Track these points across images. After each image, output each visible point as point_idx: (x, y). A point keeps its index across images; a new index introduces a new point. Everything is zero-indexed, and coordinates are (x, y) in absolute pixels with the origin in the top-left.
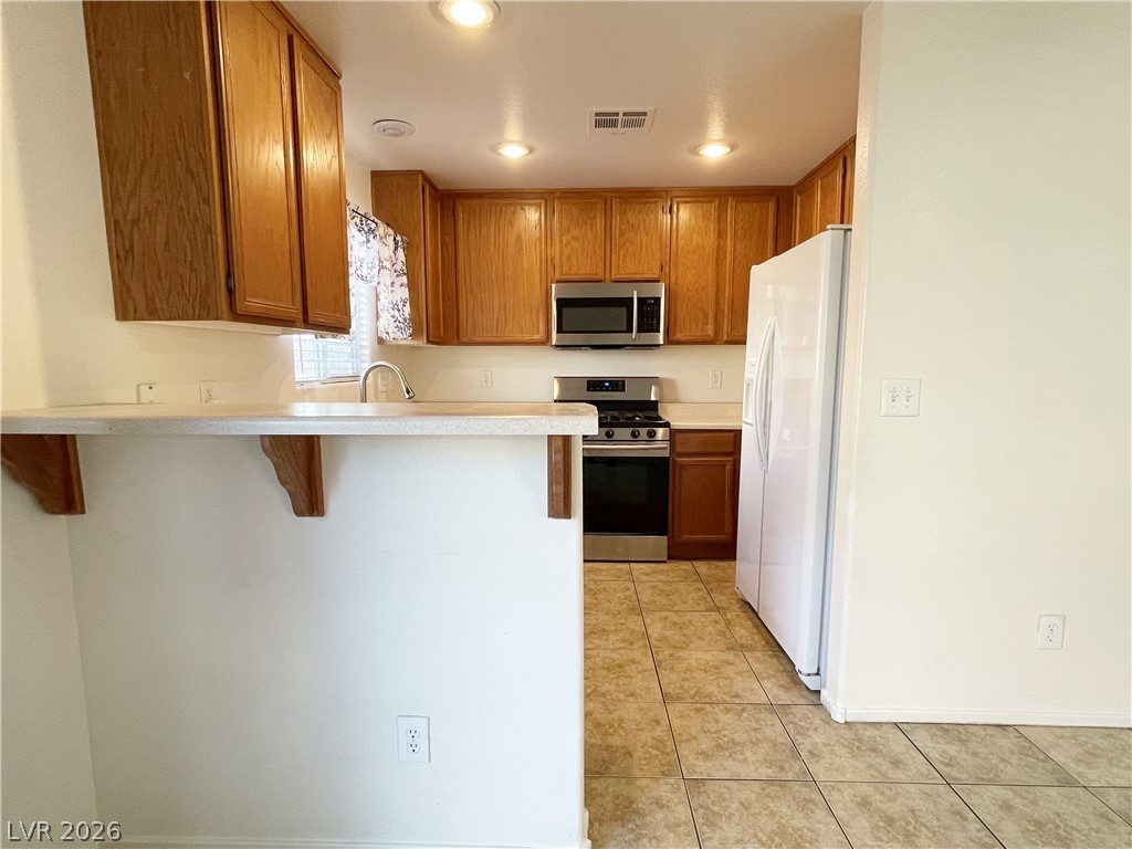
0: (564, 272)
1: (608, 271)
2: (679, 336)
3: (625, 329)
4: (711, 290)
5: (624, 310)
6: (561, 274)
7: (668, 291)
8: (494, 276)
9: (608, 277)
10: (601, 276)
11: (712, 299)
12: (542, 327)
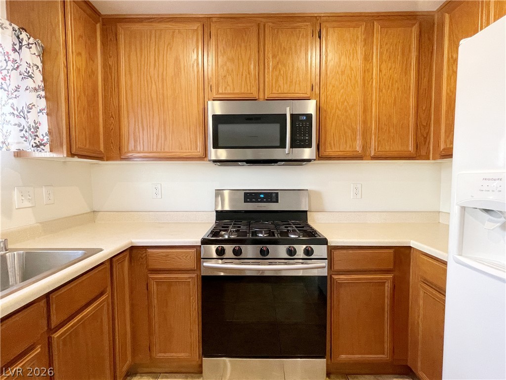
0: (220, 91)
1: (261, 90)
2: (329, 151)
3: (278, 145)
4: (359, 109)
5: (276, 127)
6: (218, 93)
7: (319, 109)
8: (154, 96)
9: (261, 96)
10: (255, 95)
11: (360, 118)
12: (200, 144)
